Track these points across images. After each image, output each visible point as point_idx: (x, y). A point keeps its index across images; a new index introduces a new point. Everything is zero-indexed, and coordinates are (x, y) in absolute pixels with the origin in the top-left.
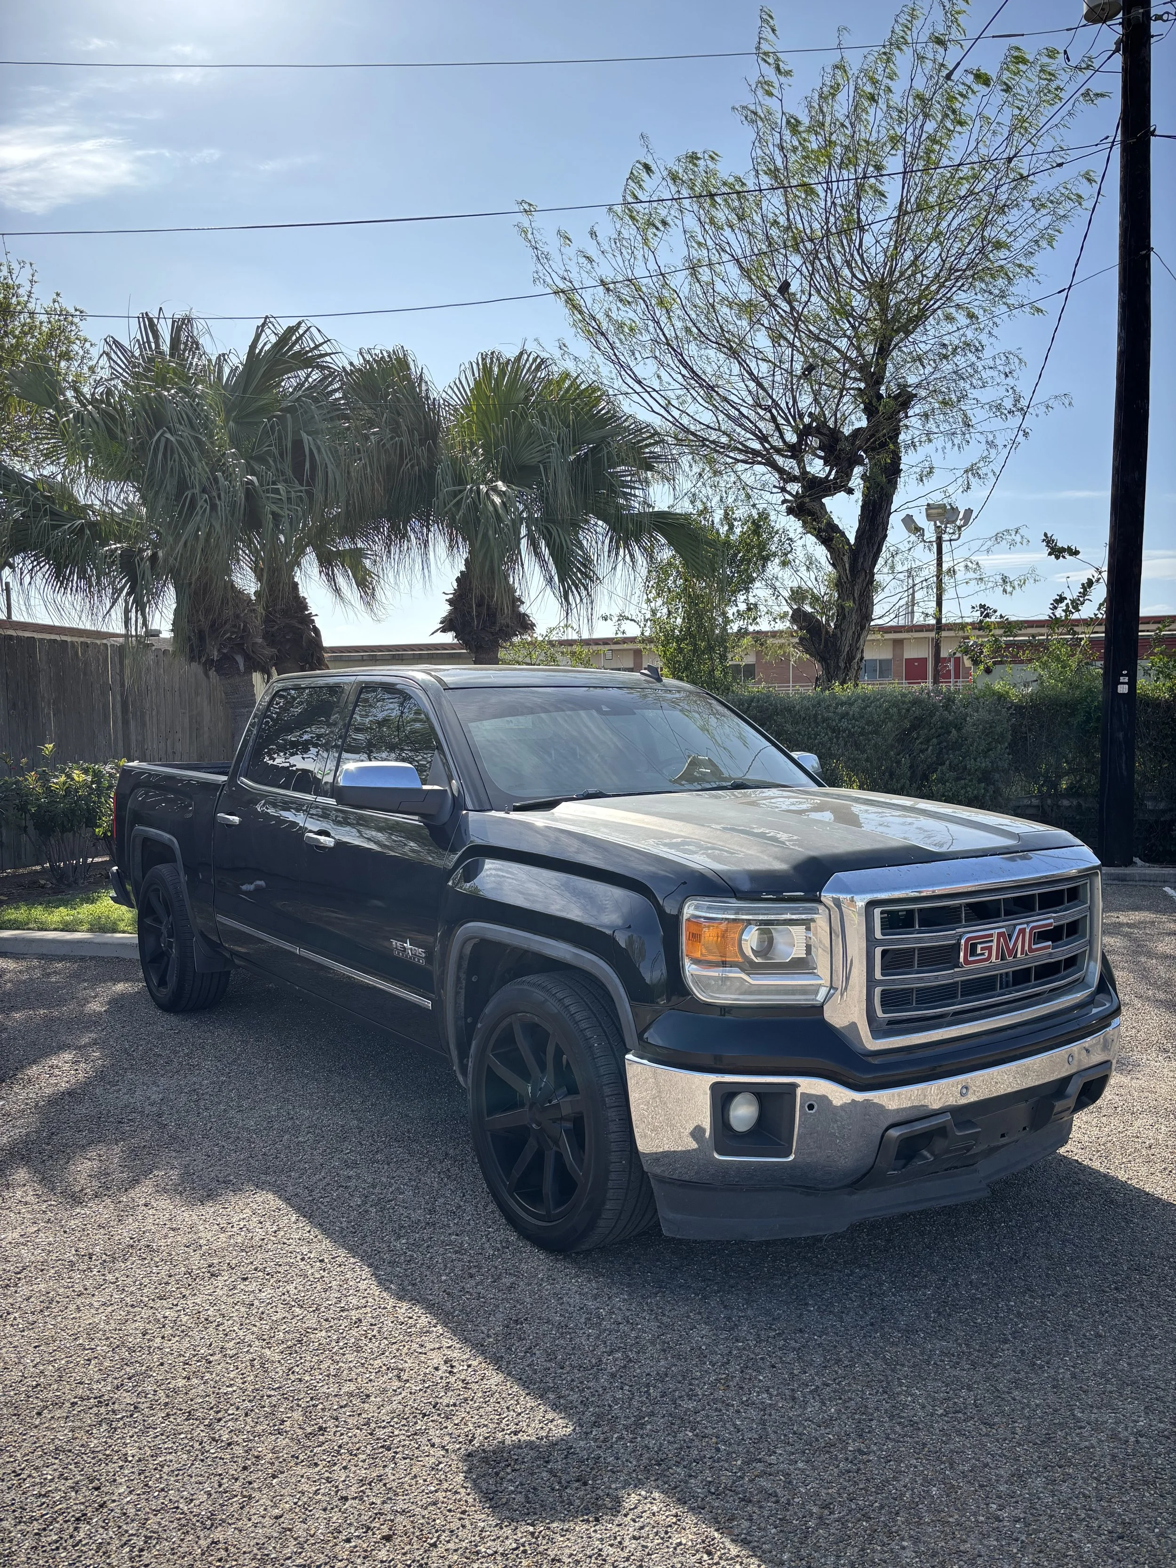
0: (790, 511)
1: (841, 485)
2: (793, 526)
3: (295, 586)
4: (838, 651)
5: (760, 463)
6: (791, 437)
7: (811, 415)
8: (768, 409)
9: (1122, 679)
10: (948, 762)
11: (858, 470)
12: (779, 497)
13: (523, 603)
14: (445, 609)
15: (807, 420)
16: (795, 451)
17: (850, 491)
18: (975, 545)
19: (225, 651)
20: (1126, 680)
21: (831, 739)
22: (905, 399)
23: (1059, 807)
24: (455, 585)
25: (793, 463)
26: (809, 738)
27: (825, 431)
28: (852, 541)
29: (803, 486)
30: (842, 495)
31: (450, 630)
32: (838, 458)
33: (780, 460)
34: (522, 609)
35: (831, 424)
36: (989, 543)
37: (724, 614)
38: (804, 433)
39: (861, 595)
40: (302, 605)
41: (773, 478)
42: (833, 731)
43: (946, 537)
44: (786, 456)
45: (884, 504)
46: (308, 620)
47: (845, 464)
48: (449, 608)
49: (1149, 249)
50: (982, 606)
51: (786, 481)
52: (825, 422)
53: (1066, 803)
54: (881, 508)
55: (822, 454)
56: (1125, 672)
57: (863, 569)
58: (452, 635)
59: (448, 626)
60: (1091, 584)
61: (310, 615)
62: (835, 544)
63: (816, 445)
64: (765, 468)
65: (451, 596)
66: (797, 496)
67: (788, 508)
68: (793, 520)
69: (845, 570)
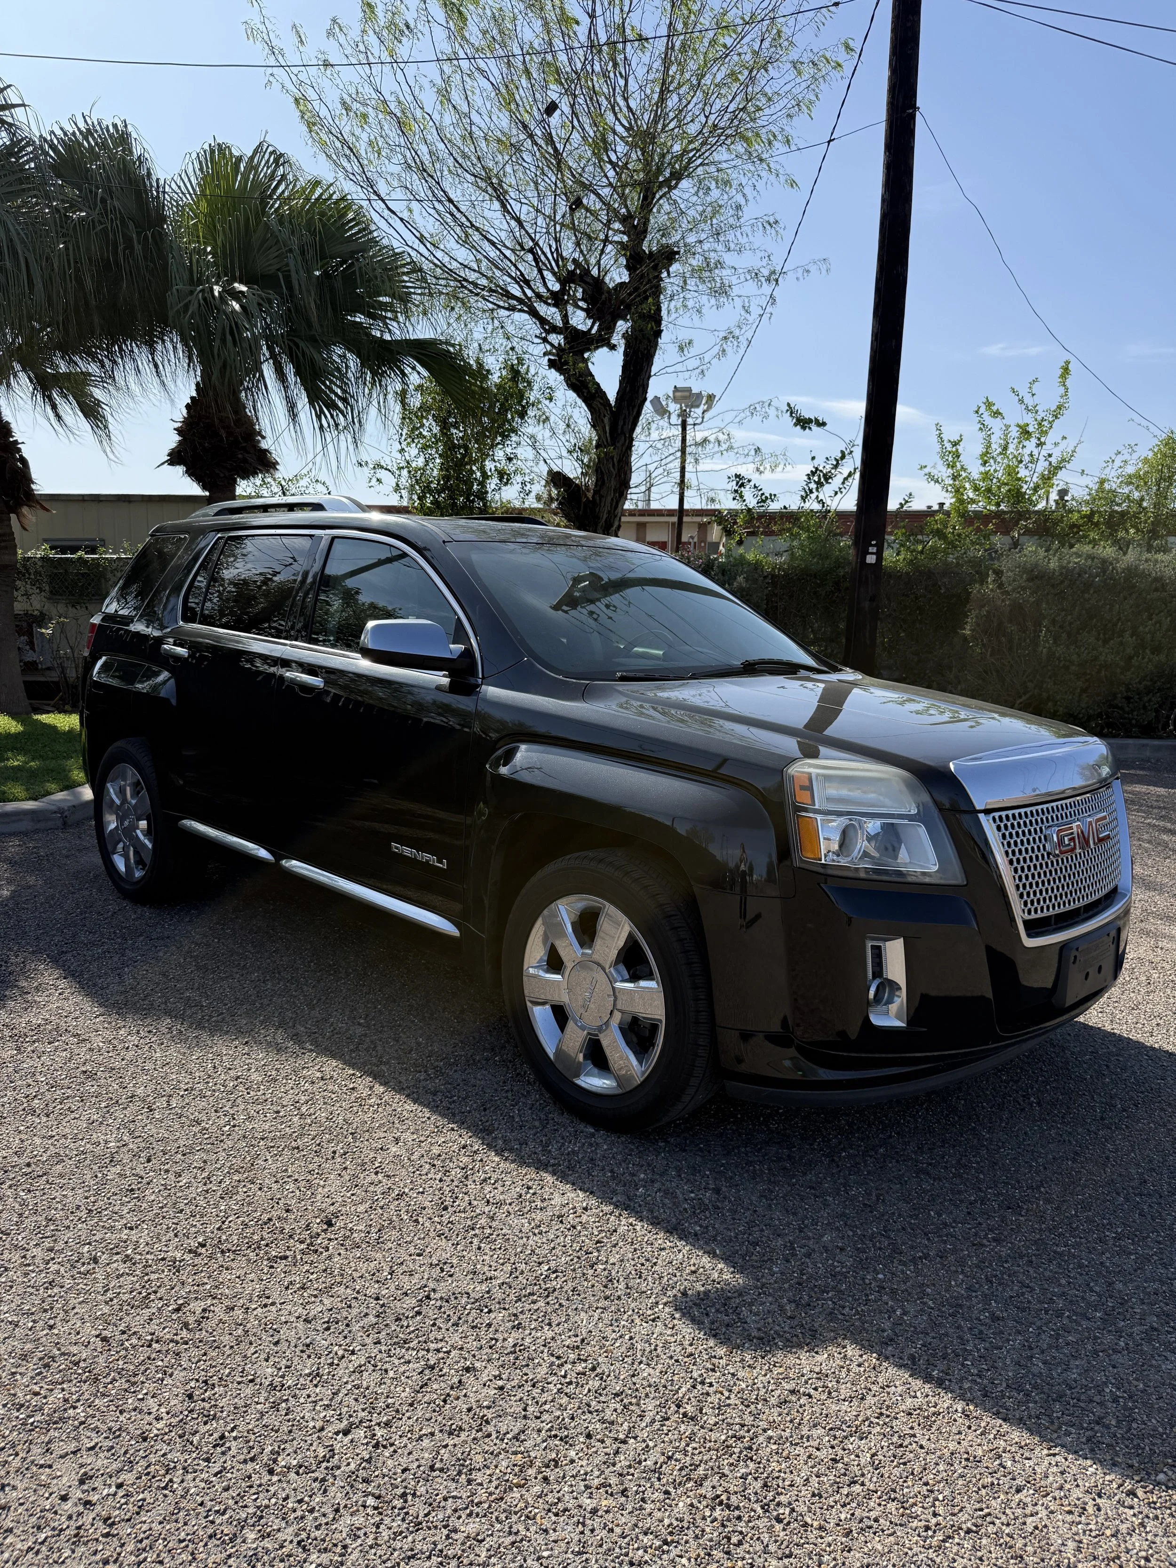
0: (552, 364)
1: (603, 340)
2: (555, 378)
4: (596, 514)
5: (521, 311)
6: (554, 285)
7: (575, 261)
8: (531, 250)
9: (871, 549)
11: (622, 326)
12: (541, 348)
13: (264, 437)
14: (173, 440)
15: (570, 267)
16: (558, 300)
17: (613, 347)
18: (729, 417)
20: (874, 550)
22: (668, 256)
24: (185, 412)
25: (556, 312)
27: (589, 280)
28: (613, 402)
29: (565, 338)
30: (605, 349)
31: (179, 464)
32: (600, 311)
33: (544, 310)
34: (264, 445)
35: (595, 272)
36: (742, 415)
37: (482, 469)
38: (566, 280)
39: (620, 461)
41: (533, 328)
43: (690, 421)
44: (549, 304)
45: (645, 365)
46: (14, 447)
47: (608, 318)
48: (178, 438)
49: (915, 108)
50: (737, 476)
51: (548, 332)
52: (589, 270)
54: (642, 369)
55: (585, 306)
56: (874, 542)
57: (623, 433)
58: (180, 469)
59: (175, 458)
60: (843, 457)
61: (16, 442)
62: (596, 404)
63: (579, 295)
64: (526, 316)
65: (179, 425)
66: (559, 348)
67: (549, 360)
68: (554, 373)
69: (605, 432)
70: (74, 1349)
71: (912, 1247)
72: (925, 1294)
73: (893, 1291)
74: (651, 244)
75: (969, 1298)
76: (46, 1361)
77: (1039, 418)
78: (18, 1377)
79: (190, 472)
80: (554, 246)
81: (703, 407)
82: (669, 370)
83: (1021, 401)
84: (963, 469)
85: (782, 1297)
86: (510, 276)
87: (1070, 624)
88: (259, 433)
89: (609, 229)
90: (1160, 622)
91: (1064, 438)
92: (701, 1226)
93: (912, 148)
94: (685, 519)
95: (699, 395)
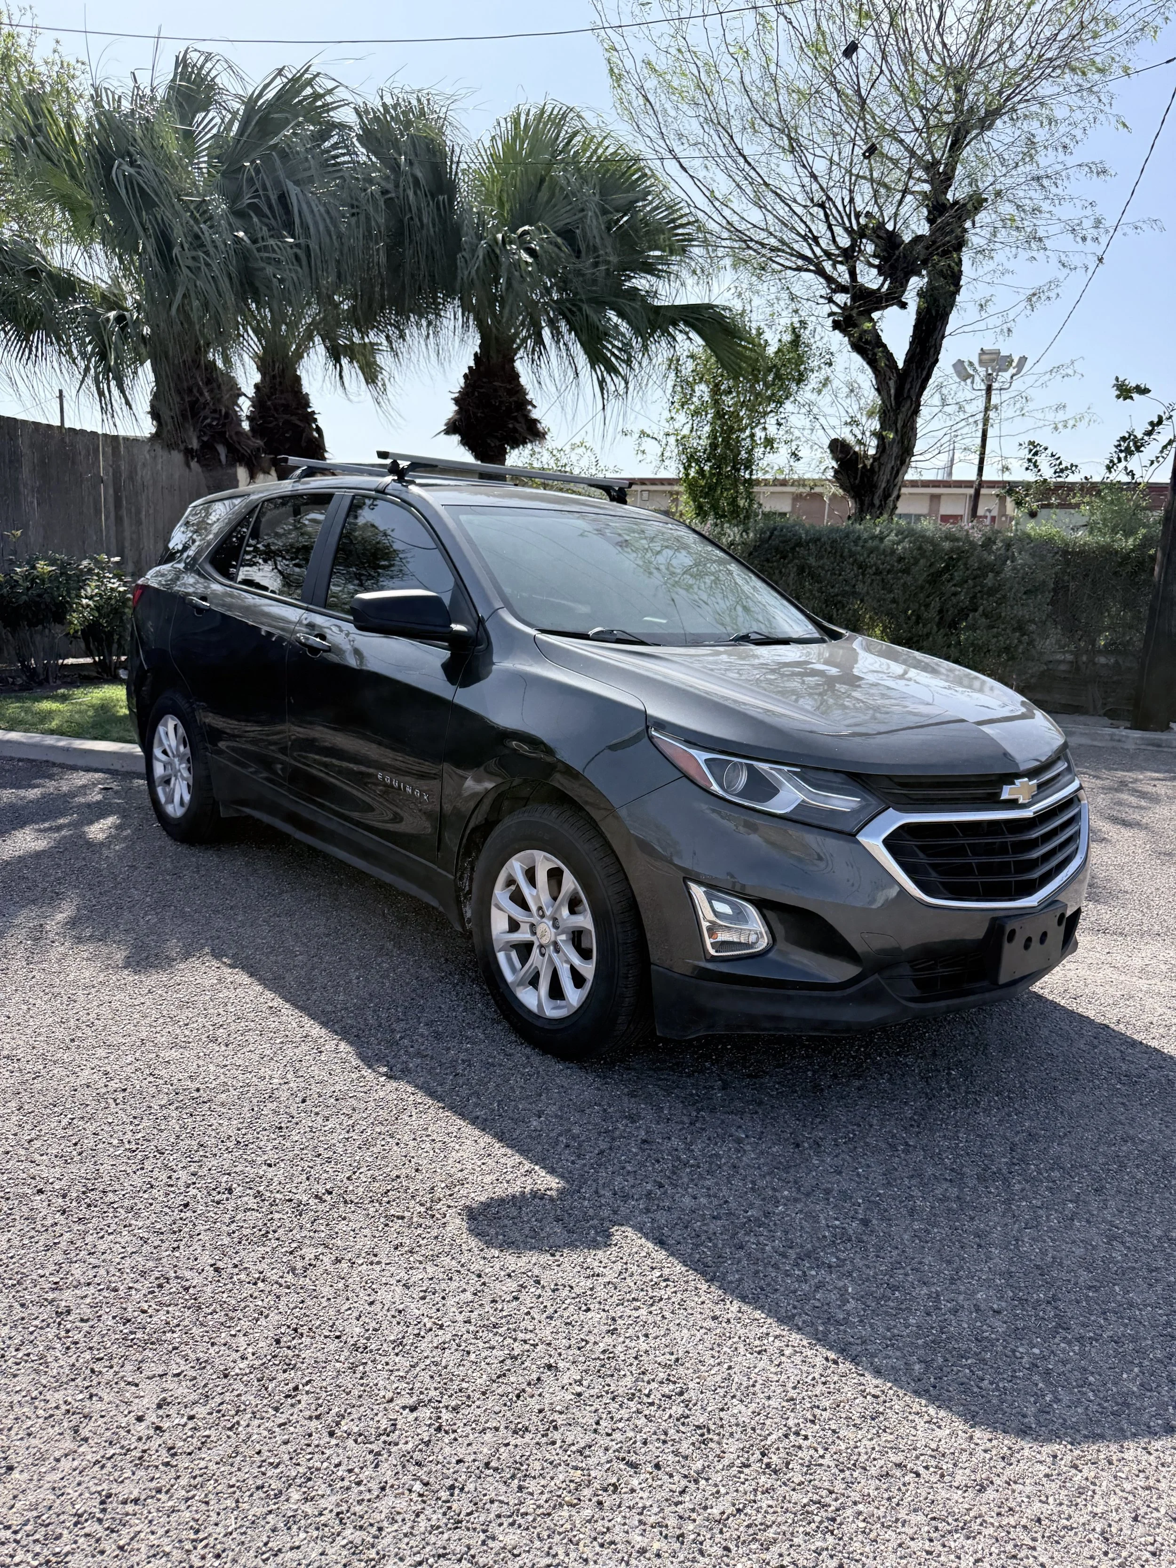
0: (836, 325)
1: (895, 298)
2: (838, 341)
3: (298, 379)
4: (873, 487)
5: (807, 270)
6: (844, 241)
7: (868, 215)
8: (822, 206)
10: (981, 609)
11: (916, 283)
12: (827, 308)
13: (534, 407)
14: (450, 410)
15: (863, 221)
16: (847, 257)
17: (903, 306)
19: (205, 439)
21: (856, 576)
22: (973, 205)
23: (1095, 664)
24: (462, 382)
25: (844, 270)
26: (833, 574)
27: (882, 234)
28: (900, 365)
29: (851, 298)
30: (895, 308)
31: (455, 433)
32: (892, 267)
33: (830, 268)
34: (535, 414)
35: (890, 225)
37: (751, 437)
38: (858, 235)
39: (904, 427)
40: (304, 401)
41: (819, 286)
42: (860, 567)
43: (995, 385)
44: (837, 262)
45: (939, 324)
46: (310, 418)
47: (900, 274)
48: (455, 408)
50: (1032, 443)
51: (834, 291)
52: (884, 223)
53: (1102, 660)
54: (935, 329)
55: (876, 262)
57: (909, 397)
58: (456, 438)
59: (452, 428)
60: (1160, 422)
61: (313, 413)
62: (880, 366)
63: (870, 250)
64: (811, 275)
65: (458, 395)
66: (844, 308)
67: (834, 321)
68: (838, 335)
69: (889, 396)
70: (188, 1274)
71: (1083, 1325)
72: (1086, 1383)
73: (1048, 1372)
74: (956, 193)
75: (1141, 1397)
76: (162, 1281)
78: (133, 1292)
79: (465, 442)
80: (847, 200)
81: (1012, 371)
82: (966, 329)
85: (912, 1354)
86: (798, 234)
88: (531, 403)
89: (910, 177)
92: (838, 1258)
94: (983, 491)
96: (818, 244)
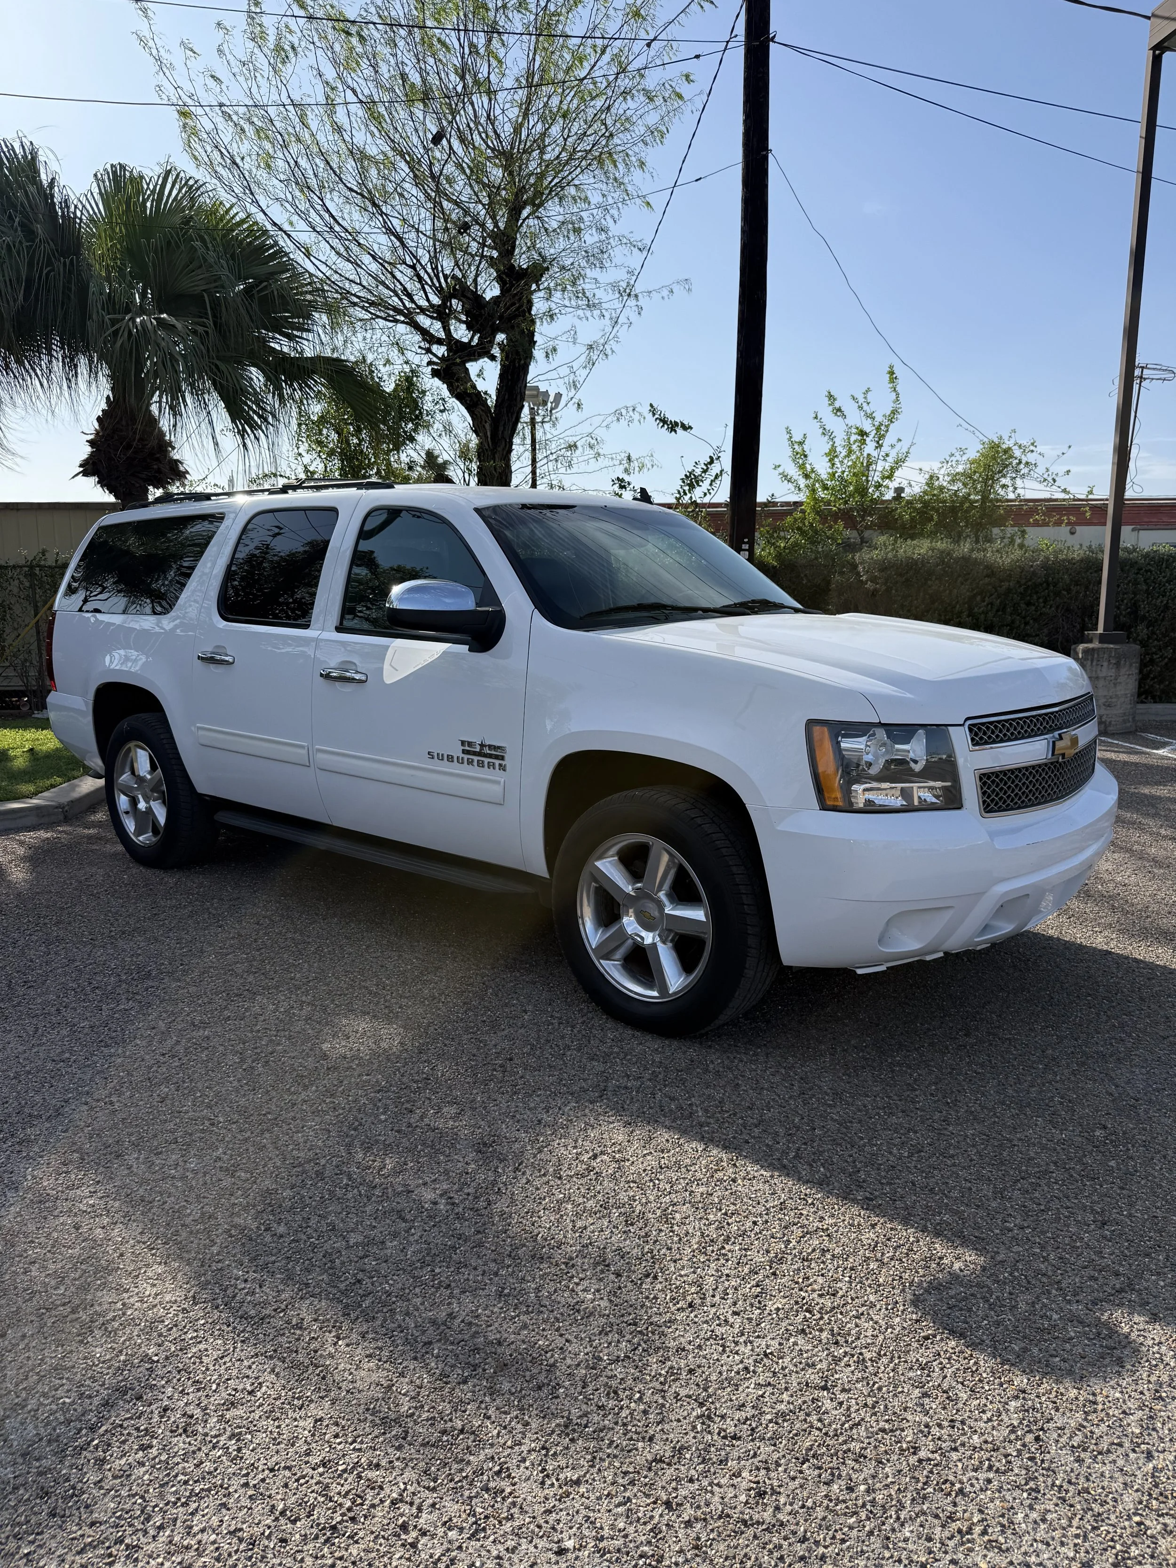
0: (435, 374)
1: (482, 351)
5: (401, 322)
6: (436, 300)
7: (454, 277)
8: (413, 266)
9: (745, 545)
11: (501, 337)
12: (426, 359)
13: (173, 448)
14: (86, 451)
15: (450, 282)
16: (442, 314)
17: (493, 358)
18: (597, 421)
20: (748, 545)
22: (537, 272)
24: (96, 424)
25: (438, 325)
27: (466, 294)
28: (492, 406)
29: (448, 350)
30: (484, 360)
31: (93, 475)
32: (479, 323)
33: (424, 321)
34: (175, 456)
35: (472, 287)
36: (609, 419)
38: (447, 294)
41: (415, 339)
43: (538, 419)
44: (431, 317)
45: (522, 374)
47: (488, 330)
48: (90, 449)
49: (767, 150)
51: (431, 343)
52: (467, 286)
54: (519, 378)
55: (465, 318)
56: (745, 540)
57: (503, 437)
58: (93, 480)
59: (88, 469)
60: (712, 462)
62: (478, 411)
63: (460, 308)
64: (406, 326)
65: (92, 437)
66: (443, 359)
67: (434, 370)
68: (437, 382)
69: (487, 437)
74: (522, 261)
77: (877, 424)
79: (103, 483)
81: (550, 405)
83: (861, 408)
84: (813, 471)
87: (916, 608)
88: (170, 444)
90: (992, 604)
91: (900, 440)
93: (766, 186)
95: (546, 393)
96: (413, 301)
